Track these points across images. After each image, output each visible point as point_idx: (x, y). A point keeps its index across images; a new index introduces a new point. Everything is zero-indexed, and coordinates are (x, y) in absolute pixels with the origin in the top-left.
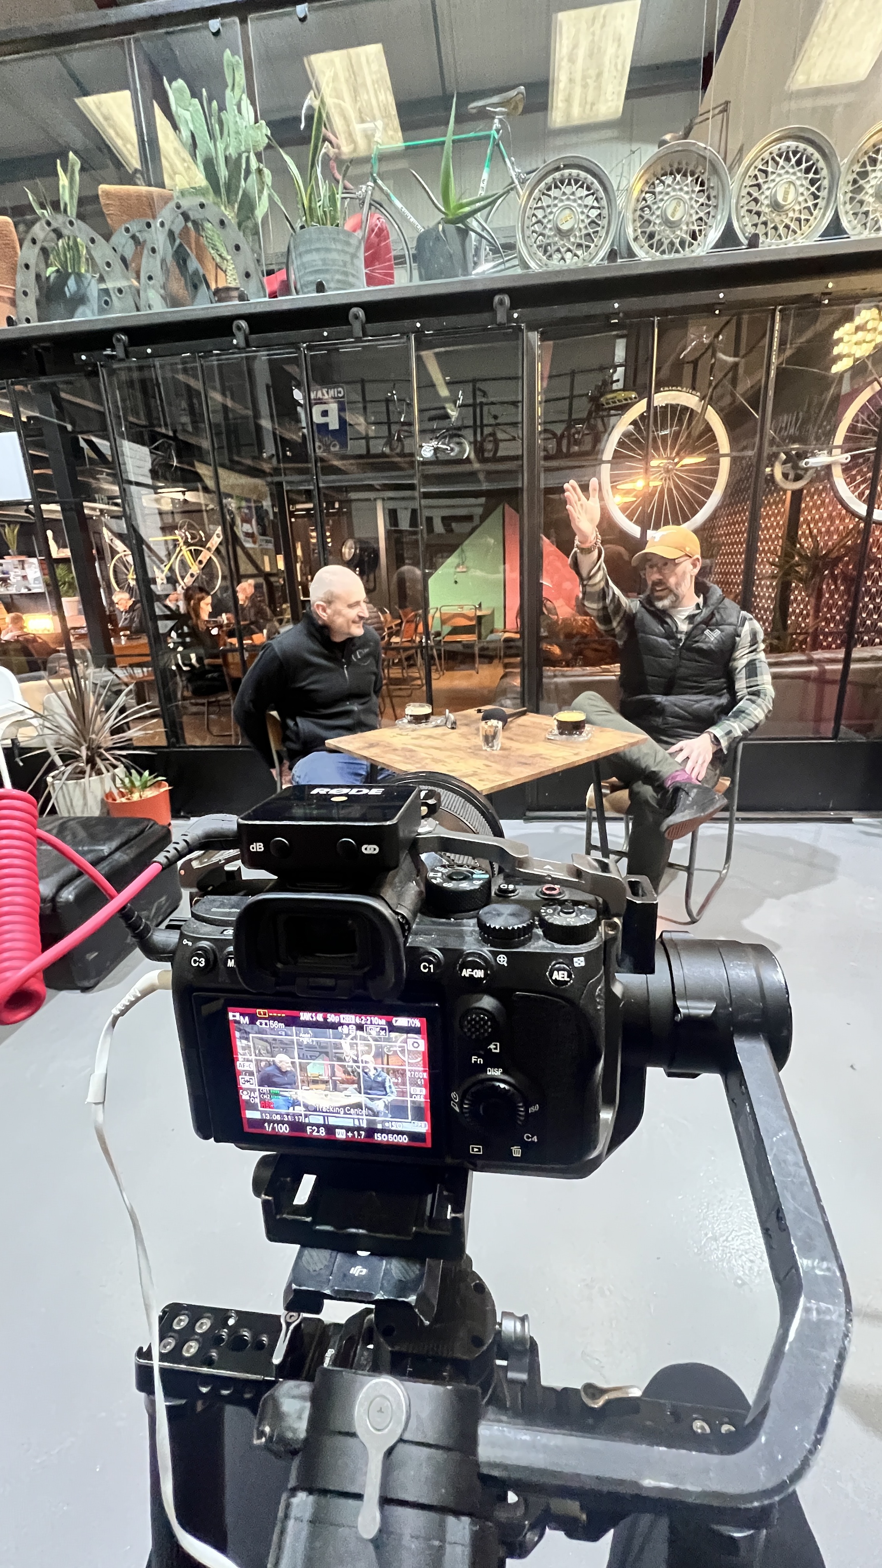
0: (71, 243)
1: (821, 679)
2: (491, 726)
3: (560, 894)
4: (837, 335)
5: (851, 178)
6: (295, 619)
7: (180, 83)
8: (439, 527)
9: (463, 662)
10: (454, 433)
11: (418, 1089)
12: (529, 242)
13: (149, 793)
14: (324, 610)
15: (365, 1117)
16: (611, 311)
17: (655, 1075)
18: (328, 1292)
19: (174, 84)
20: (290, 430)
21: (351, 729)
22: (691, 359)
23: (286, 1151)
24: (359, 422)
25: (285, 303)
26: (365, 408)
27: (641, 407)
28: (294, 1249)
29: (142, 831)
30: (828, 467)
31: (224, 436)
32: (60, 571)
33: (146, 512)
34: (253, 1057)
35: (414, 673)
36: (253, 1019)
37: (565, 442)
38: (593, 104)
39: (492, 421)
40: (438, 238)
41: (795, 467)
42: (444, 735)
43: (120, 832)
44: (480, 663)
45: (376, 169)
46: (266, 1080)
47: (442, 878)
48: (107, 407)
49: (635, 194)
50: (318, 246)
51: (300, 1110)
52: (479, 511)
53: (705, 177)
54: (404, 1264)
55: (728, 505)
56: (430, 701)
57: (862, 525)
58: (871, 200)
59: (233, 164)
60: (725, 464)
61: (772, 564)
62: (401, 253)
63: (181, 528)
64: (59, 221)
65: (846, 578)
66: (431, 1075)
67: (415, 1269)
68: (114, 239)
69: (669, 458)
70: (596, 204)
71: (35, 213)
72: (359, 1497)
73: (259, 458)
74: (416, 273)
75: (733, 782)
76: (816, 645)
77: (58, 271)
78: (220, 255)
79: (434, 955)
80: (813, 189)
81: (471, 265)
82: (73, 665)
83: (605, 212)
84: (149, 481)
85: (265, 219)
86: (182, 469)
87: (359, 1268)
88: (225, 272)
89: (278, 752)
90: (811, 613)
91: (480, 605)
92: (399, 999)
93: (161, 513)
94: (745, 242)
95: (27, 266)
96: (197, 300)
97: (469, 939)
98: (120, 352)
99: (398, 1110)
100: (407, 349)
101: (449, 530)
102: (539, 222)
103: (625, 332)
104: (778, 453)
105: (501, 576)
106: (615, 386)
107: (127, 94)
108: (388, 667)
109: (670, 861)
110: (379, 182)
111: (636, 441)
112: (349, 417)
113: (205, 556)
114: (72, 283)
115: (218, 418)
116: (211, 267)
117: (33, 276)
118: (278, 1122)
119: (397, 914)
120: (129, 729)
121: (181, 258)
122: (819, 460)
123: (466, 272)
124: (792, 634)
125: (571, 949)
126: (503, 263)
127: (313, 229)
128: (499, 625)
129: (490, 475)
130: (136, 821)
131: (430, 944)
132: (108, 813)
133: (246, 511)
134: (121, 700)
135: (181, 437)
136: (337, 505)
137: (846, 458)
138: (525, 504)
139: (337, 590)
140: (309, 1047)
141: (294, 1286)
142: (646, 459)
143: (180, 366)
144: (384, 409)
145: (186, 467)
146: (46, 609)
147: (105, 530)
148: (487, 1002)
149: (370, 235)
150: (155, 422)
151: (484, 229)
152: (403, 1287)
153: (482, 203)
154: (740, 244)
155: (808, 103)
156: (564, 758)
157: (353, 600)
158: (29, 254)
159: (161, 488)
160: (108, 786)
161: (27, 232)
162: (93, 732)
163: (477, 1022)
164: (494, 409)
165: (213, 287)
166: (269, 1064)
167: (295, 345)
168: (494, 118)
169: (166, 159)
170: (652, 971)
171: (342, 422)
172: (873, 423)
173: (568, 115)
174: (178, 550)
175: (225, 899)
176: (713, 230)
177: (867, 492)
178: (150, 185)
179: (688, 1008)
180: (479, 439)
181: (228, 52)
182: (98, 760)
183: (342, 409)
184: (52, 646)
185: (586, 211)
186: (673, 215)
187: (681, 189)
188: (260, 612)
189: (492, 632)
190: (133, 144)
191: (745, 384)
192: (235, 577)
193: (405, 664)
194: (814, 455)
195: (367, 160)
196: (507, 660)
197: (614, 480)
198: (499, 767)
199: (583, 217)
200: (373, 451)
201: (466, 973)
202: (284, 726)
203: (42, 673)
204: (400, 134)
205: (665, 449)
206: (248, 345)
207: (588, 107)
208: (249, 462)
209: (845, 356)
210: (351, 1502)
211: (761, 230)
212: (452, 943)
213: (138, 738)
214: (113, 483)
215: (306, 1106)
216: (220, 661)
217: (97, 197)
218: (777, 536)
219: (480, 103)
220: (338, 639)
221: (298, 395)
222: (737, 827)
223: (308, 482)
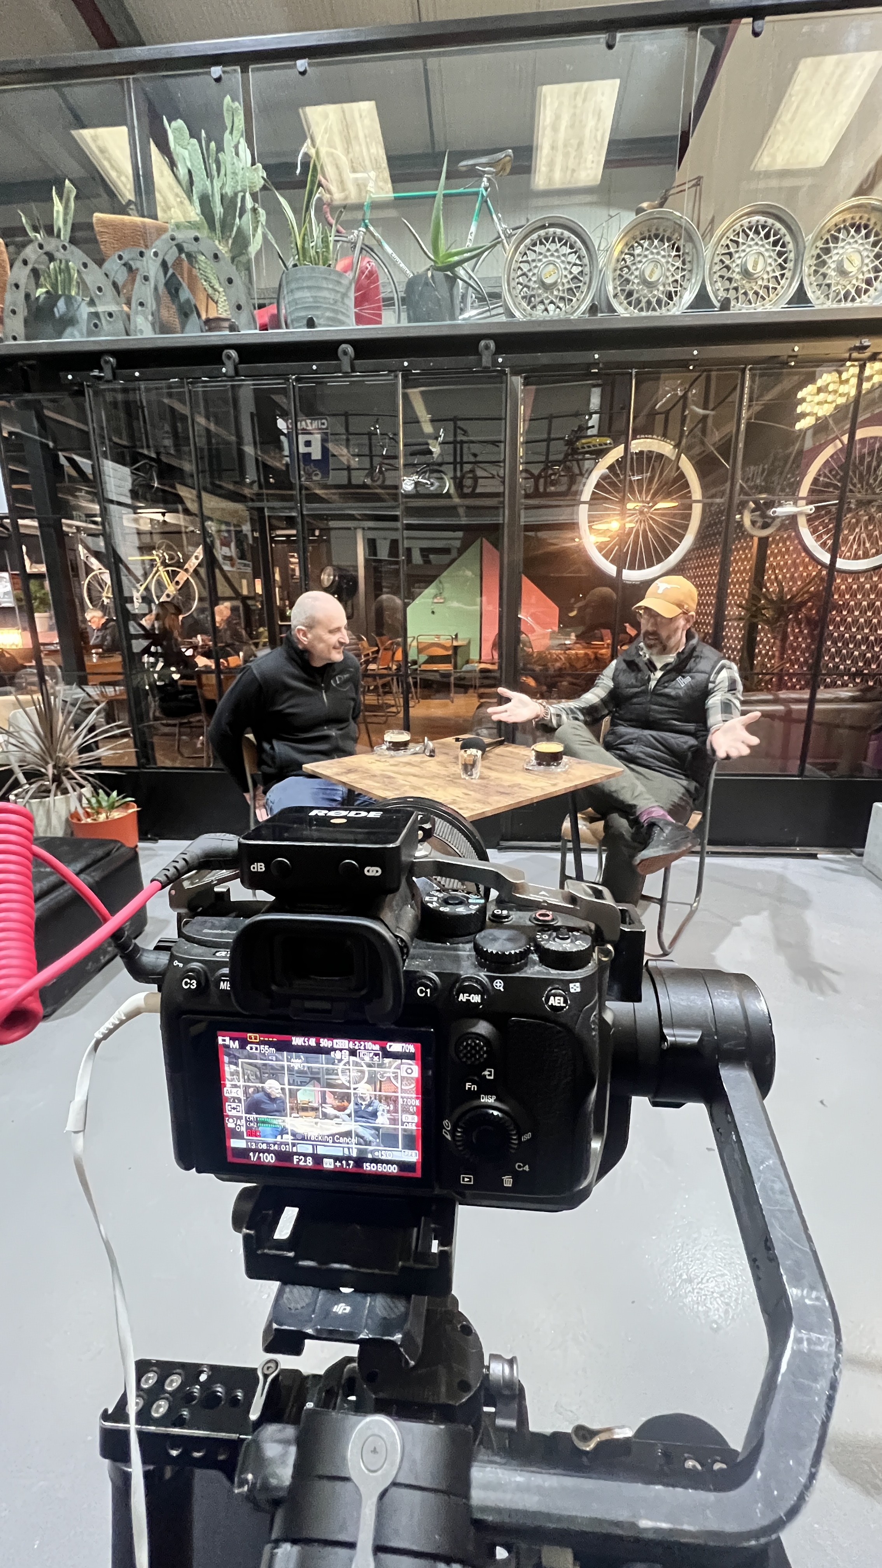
0: (63, 266)
1: (788, 718)
2: (470, 755)
3: (553, 920)
4: (800, 395)
5: (815, 252)
6: (273, 643)
7: (179, 123)
8: (417, 558)
9: (438, 691)
10: (435, 469)
11: (410, 1117)
12: (514, 293)
13: (116, 815)
14: (305, 635)
15: (354, 1146)
16: (592, 361)
17: (640, 1104)
18: (310, 1331)
19: (174, 124)
20: (274, 458)
21: (328, 754)
22: (663, 410)
23: (272, 1182)
24: (342, 452)
25: (275, 335)
26: (348, 440)
27: (617, 453)
28: (274, 1286)
29: (108, 854)
30: (793, 518)
31: (206, 460)
32: (33, 585)
33: (127, 531)
34: (241, 1083)
35: (389, 700)
36: (243, 1044)
37: (542, 481)
38: (573, 171)
39: (472, 459)
40: (427, 284)
41: (764, 515)
42: (423, 762)
43: (84, 854)
44: (456, 693)
45: (368, 216)
46: (254, 1107)
47: (437, 902)
48: (90, 427)
49: (616, 254)
50: (309, 283)
51: (288, 1138)
52: (458, 544)
53: (681, 243)
54: (389, 1300)
55: (697, 549)
56: (407, 728)
57: (824, 573)
58: (833, 274)
59: (229, 203)
60: (697, 510)
61: (739, 606)
62: (391, 295)
63: (159, 548)
64: (51, 245)
65: (809, 621)
66: (424, 1102)
67: (400, 1306)
68: (106, 265)
69: (643, 502)
70: (578, 262)
71: (27, 234)
72: (352, 1545)
73: (241, 482)
74: (404, 315)
75: (704, 816)
76: (781, 686)
77: (47, 292)
78: (212, 287)
79: (430, 979)
80: (780, 261)
81: (457, 311)
82: (42, 681)
83: (587, 270)
84: (129, 501)
85: (258, 254)
86: (163, 491)
87: (342, 1305)
88: (216, 303)
89: (252, 776)
90: (777, 654)
91: (456, 635)
92: (394, 1023)
93: (139, 533)
94: (718, 305)
95: (17, 286)
96: (188, 327)
97: (466, 964)
98: (107, 374)
99: (389, 1139)
100: (395, 385)
101: (427, 562)
102: (524, 274)
103: (600, 382)
104: (747, 502)
105: (478, 608)
106: (589, 432)
107: (124, 129)
108: (364, 693)
109: (644, 893)
110: (372, 228)
111: (613, 484)
112: (330, 446)
113: (182, 577)
114: (61, 304)
115: (202, 442)
116: (202, 296)
117: (23, 295)
118: (264, 1151)
119: (396, 937)
120: (98, 748)
121: (173, 287)
122: (785, 509)
123: (453, 317)
124: (758, 674)
125: (568, 974)
126: (489, 310)
127: (306, 268)
128: (474, 655)
129: (471, 510)
130: (102, 843)
131: (426, 967)
132: (72, 834)
133: (226, 534)
134: (91, 719)
135: (164, 459)
136: (317, 533)
137: (810, 509)
138: (506, 539)
139: (320, 615)
140: (301, 1072)
141: (275, 1326)
142: (623, 501)
143: (165, 391)
144: (367, 442)
145: (166, 488)
146: (14, 625)
147: (80, 547)
148: (483, 1028)
149: (360, 277)
150: (138, 443)
151: (471, 277)
152: (388, 1326)
153: (468, 255)
154: (714, 306)
155: (774, 183)
156: (542, 789)
157: (335, 626)
158: (21, 274)
159: (140, 508)
160: (74, 805)
161: (18, 253)
162: (61, 750)
163: (473, 1048)
164: (475, 448)
165: (204, 317)
166: (257, 1090)
167: (284, 376)
168: (482, 176)
169: (160, 192)
170: (639, 1000)
171: (325, 451)
172: (835, 476)
173: (550, 179)
174: (155, 569)
175: (216, 920)
176: (688, 292)
177: (830, 542)
178: (143, 216)
179: (674, 1036)
180: (459, 474)
181: (228, 98)
182: (64, 778)
183: (324, 441)
184: (20, 661)
185: (568, 267)
186: (651, 276)
187: (658, 253)
188: (236, 635)
189: (467, 662)
190: (127, 177)
191: (715, 436)
192: (214, 599)
193: (381, 690)
194: (780, 505)
195: (359, 207)
196: (482, 690)
197: (591, 520)
198: (478, 796)
199: (565, 273)
200: (354, 482)
201: (463, 998)
202: (259, 749)
203: (8, 688)
204: (390, 185)
205: (640, 492)
206: (237, 373)
207: (569, 172)
208: (231, 487)
209: (808, 414)
210: (342, 1552)
211: (732, 294)
212: (450, 968)
213: (107, 757)
214: (92, 501)
215: (294, 1135)
216: (194, 682)
217: (90, 226)
218: (744, 580)
219: (471, 162)
220: (318, 664)
221: (281, 424)
222: (708, 860)
223: (291, 509)
